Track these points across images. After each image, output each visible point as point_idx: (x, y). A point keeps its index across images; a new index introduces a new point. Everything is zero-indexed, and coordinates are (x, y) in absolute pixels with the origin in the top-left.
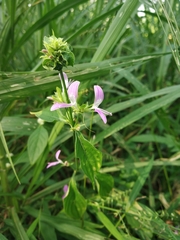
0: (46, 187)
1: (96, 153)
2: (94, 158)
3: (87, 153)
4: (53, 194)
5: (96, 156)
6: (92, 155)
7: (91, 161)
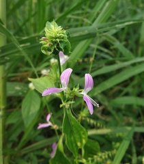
0: (35, 142)
1: (82, 130)
2: (80, 135)
3: (74, 129)
4: (42, 149)
5: (82, 132)
6: (78, 132)
7: (77, 136)
